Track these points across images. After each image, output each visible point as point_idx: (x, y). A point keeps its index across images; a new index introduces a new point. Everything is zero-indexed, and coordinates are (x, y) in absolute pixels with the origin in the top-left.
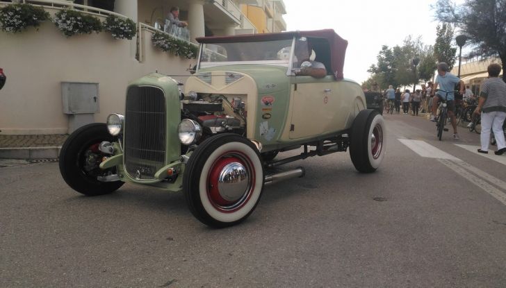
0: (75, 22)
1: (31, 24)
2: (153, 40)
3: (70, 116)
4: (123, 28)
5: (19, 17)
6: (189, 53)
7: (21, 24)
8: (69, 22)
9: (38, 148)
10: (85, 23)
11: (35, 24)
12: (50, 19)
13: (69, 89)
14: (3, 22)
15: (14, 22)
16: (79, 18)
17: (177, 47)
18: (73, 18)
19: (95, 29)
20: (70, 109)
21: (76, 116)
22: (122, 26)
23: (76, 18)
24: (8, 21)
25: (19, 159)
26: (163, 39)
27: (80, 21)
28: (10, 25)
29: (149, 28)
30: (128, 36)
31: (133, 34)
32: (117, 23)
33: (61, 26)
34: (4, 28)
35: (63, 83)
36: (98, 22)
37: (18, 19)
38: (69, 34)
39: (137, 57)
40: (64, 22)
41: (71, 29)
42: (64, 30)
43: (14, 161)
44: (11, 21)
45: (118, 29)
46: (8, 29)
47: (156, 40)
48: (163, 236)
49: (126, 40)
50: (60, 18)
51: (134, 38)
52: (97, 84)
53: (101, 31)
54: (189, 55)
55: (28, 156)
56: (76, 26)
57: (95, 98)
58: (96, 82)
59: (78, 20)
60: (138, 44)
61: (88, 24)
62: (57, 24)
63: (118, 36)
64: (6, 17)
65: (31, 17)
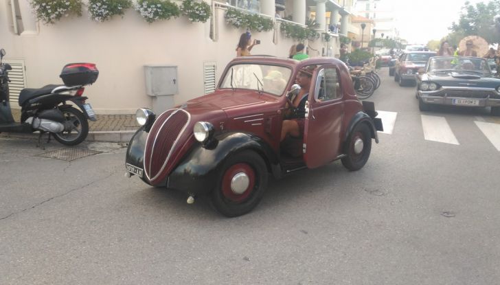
0: (155, 9)
1: (116, 13)
2: (226, 17)
3: (153, 98)
4: (198, 12)
5: (106, 7)
6: (259, 26)
7: (107, 14)
8: (150, 10)
9: (127, 131)
10: (164, 10)
11: (120, 13)
12: (133, 8)
13: (151, 73)
14: (92, 12)
15: (102, 12)
16: (159, 5)
17: (248, 22)
18: (154, 6)
19: (173, 14)
20: (153, 91)
21: (158, 98)
22: (197, 10)
23: (156, 5)
24: (96, 12)
25: (112, 142)
26: (235, 17)
27: (160, 8)
28: (98, 15)
29: (222, 6)
30: (203, 19)
31: (207, 17)
32: (192, 8)
33: (143, 13)
34: (93, 18)
35: (146, 67)
36: (176, 8)
37: (106, 9)
38: (150, 20)
39: (211, 36)
40: (146, 10)
41: (151, 16)
42: (146, 17)
43: (108, 145)
44: (99, 11)
45: (194, 13)
46: (97, 19)
47: (229, 18)
48: (240, 255)
49: (201, 23)
50: (142, 6)
51: (209, 21)
52: (176, 67)
53: (178, 16)
54: (260, 28)
55: (119, 140)
56: (156, 14)
57: (174, 80)
58: (174, 65)
59: (157, 8)
60: (211, 26)
61: (167, 11)
62: (139, 12)
63: (193, 21)
64: (94, 8)
65: (116, 7)
